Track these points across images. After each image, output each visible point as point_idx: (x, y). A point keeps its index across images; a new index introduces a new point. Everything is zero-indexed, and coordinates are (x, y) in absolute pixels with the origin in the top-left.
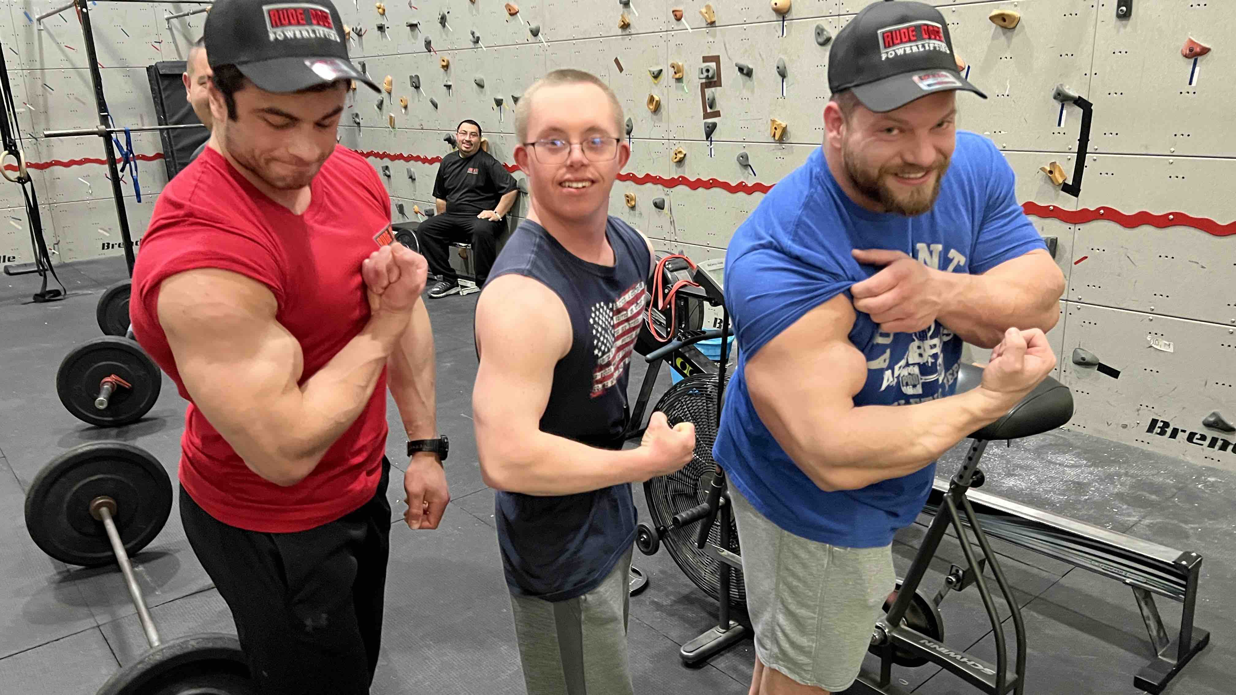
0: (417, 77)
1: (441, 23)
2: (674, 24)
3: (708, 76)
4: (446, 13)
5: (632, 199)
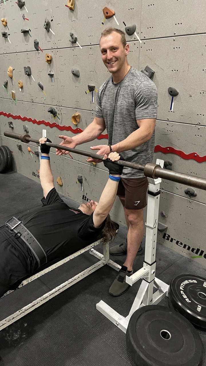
0: (29, 68)
1: (46, 28)
4: (50, 21)
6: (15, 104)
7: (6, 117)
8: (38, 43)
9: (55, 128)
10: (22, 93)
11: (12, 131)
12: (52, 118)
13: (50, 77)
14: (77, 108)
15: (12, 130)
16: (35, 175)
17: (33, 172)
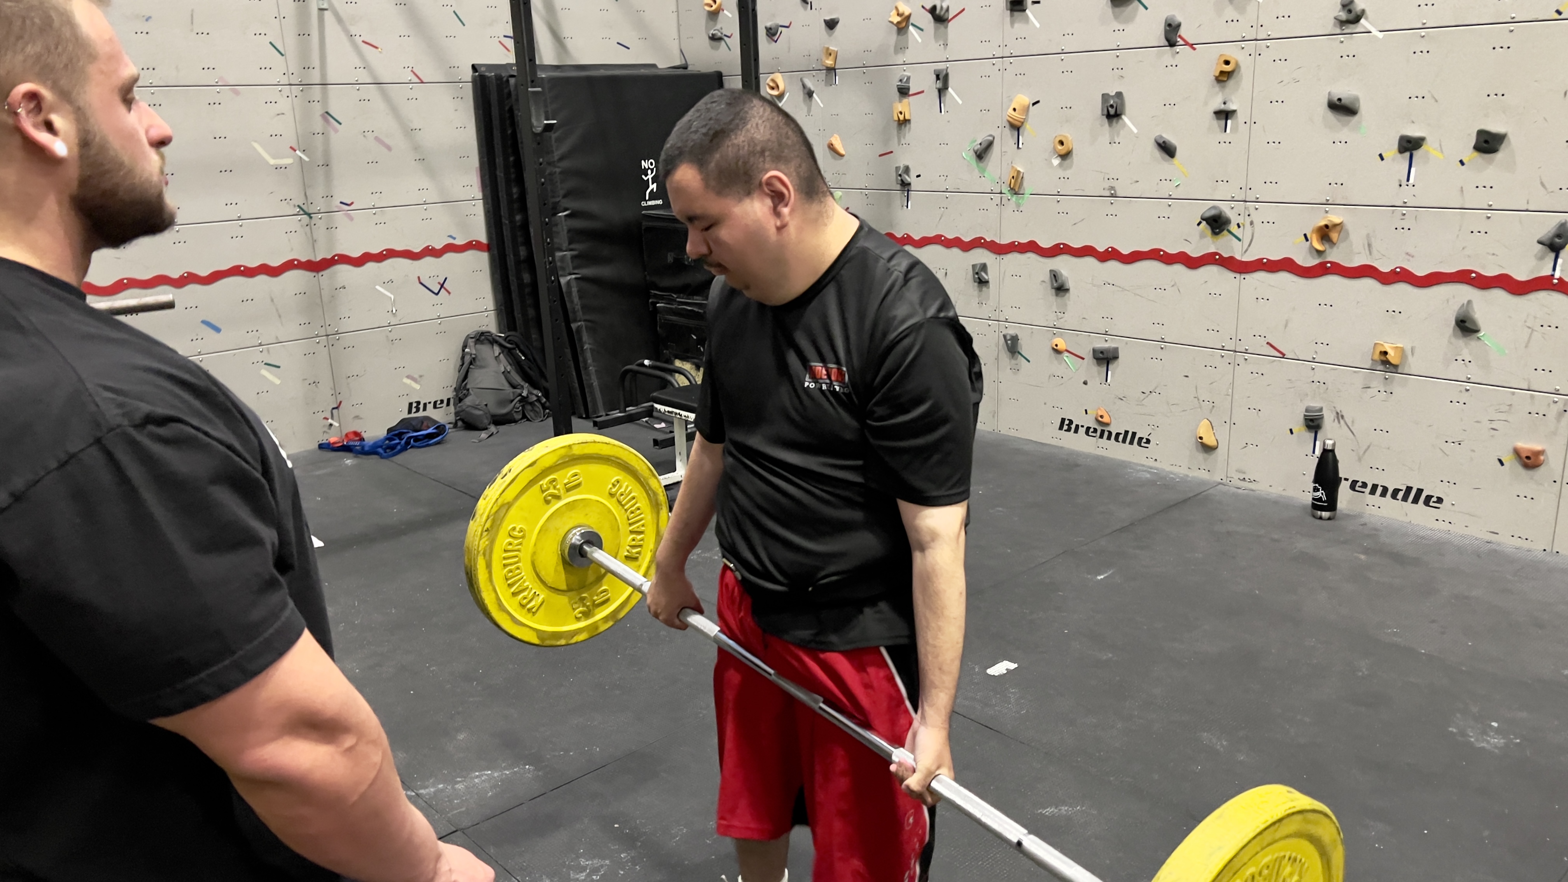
0: (1119, 95)
6: (1018, 205)
7: (955, 251)
8: (1179, 25)
9: (1211, 271)
10: (1065, 169)
11: (976, 293)
12: (1202, 236)
13: (1218, 118)
14: (1329, 202)
15: (981, 291)
16: (1073, 427)
17: (1063, 420)
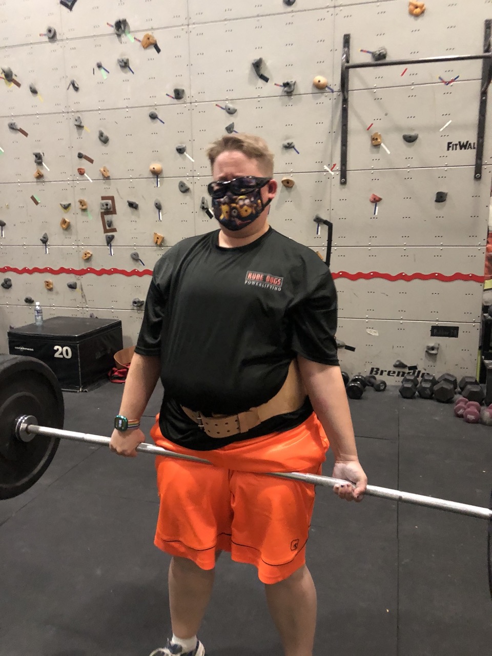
2: (78, 177)
3: (107, 208)
5: (50, 284)
